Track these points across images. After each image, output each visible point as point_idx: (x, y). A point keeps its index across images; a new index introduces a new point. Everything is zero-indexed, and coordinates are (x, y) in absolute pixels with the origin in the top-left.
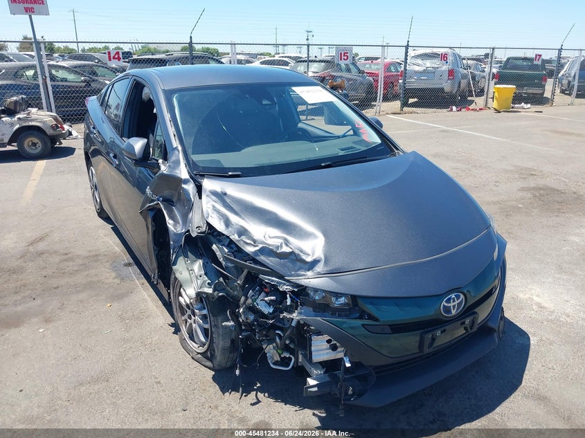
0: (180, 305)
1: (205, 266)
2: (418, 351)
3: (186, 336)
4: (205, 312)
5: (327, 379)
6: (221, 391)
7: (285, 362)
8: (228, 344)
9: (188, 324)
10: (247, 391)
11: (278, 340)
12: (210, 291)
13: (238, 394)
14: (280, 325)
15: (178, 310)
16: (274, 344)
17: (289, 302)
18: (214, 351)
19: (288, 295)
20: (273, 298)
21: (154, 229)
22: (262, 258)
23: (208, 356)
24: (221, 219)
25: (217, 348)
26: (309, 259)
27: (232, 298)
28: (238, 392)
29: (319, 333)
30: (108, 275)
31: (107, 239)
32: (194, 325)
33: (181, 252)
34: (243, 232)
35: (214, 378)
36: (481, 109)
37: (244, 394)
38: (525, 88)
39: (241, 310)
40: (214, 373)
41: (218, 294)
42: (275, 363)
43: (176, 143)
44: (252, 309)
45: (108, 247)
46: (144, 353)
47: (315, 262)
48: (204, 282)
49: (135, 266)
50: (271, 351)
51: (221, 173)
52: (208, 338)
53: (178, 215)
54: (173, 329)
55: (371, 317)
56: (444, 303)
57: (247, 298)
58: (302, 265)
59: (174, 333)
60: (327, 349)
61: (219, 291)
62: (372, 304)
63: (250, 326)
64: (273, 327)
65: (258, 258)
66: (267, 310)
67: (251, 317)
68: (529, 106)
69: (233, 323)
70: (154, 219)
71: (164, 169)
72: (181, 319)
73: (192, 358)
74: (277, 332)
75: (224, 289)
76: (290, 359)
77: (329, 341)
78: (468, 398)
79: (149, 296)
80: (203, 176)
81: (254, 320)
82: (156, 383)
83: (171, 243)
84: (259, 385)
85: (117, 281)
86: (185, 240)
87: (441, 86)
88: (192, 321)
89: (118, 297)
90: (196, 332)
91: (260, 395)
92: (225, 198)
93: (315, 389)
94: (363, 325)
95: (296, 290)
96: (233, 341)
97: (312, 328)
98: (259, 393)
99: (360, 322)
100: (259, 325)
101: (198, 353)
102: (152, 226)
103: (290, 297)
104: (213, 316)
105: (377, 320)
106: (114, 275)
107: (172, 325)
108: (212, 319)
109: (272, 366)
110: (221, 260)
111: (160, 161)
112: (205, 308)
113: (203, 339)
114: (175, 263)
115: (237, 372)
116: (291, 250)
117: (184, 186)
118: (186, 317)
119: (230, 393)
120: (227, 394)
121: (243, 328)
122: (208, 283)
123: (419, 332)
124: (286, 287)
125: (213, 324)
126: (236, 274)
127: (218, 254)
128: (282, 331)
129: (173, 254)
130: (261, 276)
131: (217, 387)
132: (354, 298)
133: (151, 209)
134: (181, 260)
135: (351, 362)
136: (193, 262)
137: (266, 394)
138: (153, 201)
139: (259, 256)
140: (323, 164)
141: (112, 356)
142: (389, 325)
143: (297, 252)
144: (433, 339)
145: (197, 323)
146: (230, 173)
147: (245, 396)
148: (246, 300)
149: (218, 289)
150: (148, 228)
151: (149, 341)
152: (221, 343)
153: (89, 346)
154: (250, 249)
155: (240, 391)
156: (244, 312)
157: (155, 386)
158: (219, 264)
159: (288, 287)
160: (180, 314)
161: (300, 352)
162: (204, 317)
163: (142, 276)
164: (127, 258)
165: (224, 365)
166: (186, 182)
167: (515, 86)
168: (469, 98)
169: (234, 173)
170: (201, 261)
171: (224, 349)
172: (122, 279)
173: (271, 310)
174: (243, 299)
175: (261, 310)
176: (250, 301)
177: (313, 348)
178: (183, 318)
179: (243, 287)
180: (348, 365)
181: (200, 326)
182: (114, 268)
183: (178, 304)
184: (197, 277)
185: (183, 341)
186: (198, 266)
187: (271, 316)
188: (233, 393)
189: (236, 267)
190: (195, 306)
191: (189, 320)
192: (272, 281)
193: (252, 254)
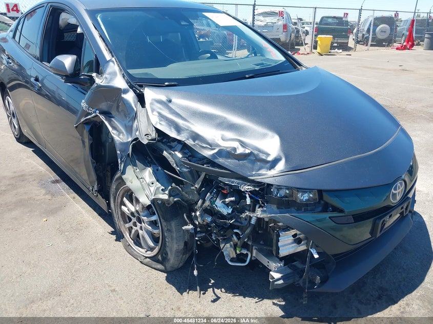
0: (123, 213)
1: (155, 173)
2: (371, 236)
3: (131, 242)
4: (154, 218)
5: (289, 271)
6: (178, 291)
7: (241, 258)
8: (182, 246)
9: (133, 231)
10: (204, 289)
11: (235, 238)
12: (165, 197)
13: (195, 292)
14: (239, 224)
15: (121, 219)
16: (232, 243)
17: (248, 201)
18: (166, 254)
19: (247, 195)
20: (233, 199)
21: (91, 142)
22: (221, 161)
23: (160, 260)
24: (170, 126)
25: (171, 250)
26: (270, 159)
27: (186, 202)
28: (197, 291)
29: (287, 228)
30: (37, 192)
31: (29, 161)
32: (140, 232)
33: (128, 161)
34: (196, 137)
35: (168, 279)
36: (308, 54)
37: (202, 292)
38: (336, 39)
39: (198, 213)
40: (166, 275)
41: (173, 199)
42: (232, 260)
43: (108, 56)
44: (210, 211)
45: (32, 168)
46: (91, 262)
47: (276, 161)
48: (158, 189)
49: (63, 183)
50: (228, 251)
51: (158, 83)
52: (158, 242)
53: (119, 125)
54: (114, 237)
55: (335, 209)
56: (393, 190)
57: (204, 201)
58: (262, 165)
59: (116, 240)
60: (292, 243)
61: (174, 196)
62: (336, 196)
63: (205, 228)
64: (232, 227)
65: (216, 161)
66: (226, 211)
67: (209, 219)
68: (341, 51)
69: (192, 227)
70: (91, 133)
71: (99, 81)
72: (124, 228)
73: (141, 262)
74: (235, 231)
75: (178, 194)
76: (247, 255)
77: (294, 236)
78: (399, 272)
79: (83, 208)
80: (141, 86)
81: (212, 222)
82: (112, 291)
83: (118, 152)
84: (212, 281)
85: (49, 197)
86: (132, 148)
87: (278, 37)
88: (138, 228)
89: (52, 212)
90: (143, 237)
91: (218, 291)
92: (170, 105)
93: (281, 282)
94: (330, 217)
95: (257, 189)
96: (186, 244)
97: (280, 224)
98: (216, 290)
99: (327, 215)
100: (217, 226)
101: (146, 257)
102: (89, 140)
103: (250, 197)
104: (166, 220)
105: (341, 211)
106: (43, 191)
107: (112, 233)
108: (164, 224)
109: (230, 263)
110: (174, 166)
111: (94, 75)
112: (154, 214)
113: (151, 244)
114: (124, 173)
115: (195, 273)
116: (249, 151)
117: (124, 96)
118: (131, 224)
119: (188, 293)
120: (185, 294)
121: (198, 229)
122: (162, 190)
123: (372, 219)
124: (247, 187)
125: (165, 229)
126: (191, 178)
127: (170, 159)
128: (241, 230)
129: (121, 164)
130: (220, 179)
131: (174, 288)
132: (320, 192)
133: (87, 123)
134: (130, 169)
135: (318, 253)
136: (142, 170)
137: (223, 290)
138: (90, 114)
139: (217, 158)
140: (247, 76)
141: (58, 270)
142: (352, 215)
143: (256, 152)
144: (383, 224)
145: (144, 229)
146: (166, 84)
147: (204, 294)
148: (203, 203)
149: (173, 195)
150: (83, 142)
151: (94, 250)
152: (175, 247)
153: (32, 262)
154: (208, 153)
155: (198, 290)
156: (201, 215)
157: (111, 294)
158: (173, 170)
159: (249, 187)
160: (122, 223)
161: (254, 247)
162: (154, 224)
163: (72, 191)
164: (53, 176)
165: (176, 266)
166: (126, 91)
167: (332, 36)
168: (296, 47)
169: (171, 83)
170: (149, 169)
171: (177, 252)
172: (53, 195)
173: (230, 211)
174: (200, 202)
175: (219, 212)
176: (207, 203)
177: (280, 244)
178: (127, 225)
179: (199, 191)
180: (316, 256)
181: (148, 232)
182: (43, 185)
183: (120, 213)
184: (149, 185)
185: (127, 247)
186: (148, 174)
187: (229, 216)
188: (190, 292)
189: (191, 172)
190: (141, 214)
191: (134, 227)
192: (233, 182)
193: (210, 158)
